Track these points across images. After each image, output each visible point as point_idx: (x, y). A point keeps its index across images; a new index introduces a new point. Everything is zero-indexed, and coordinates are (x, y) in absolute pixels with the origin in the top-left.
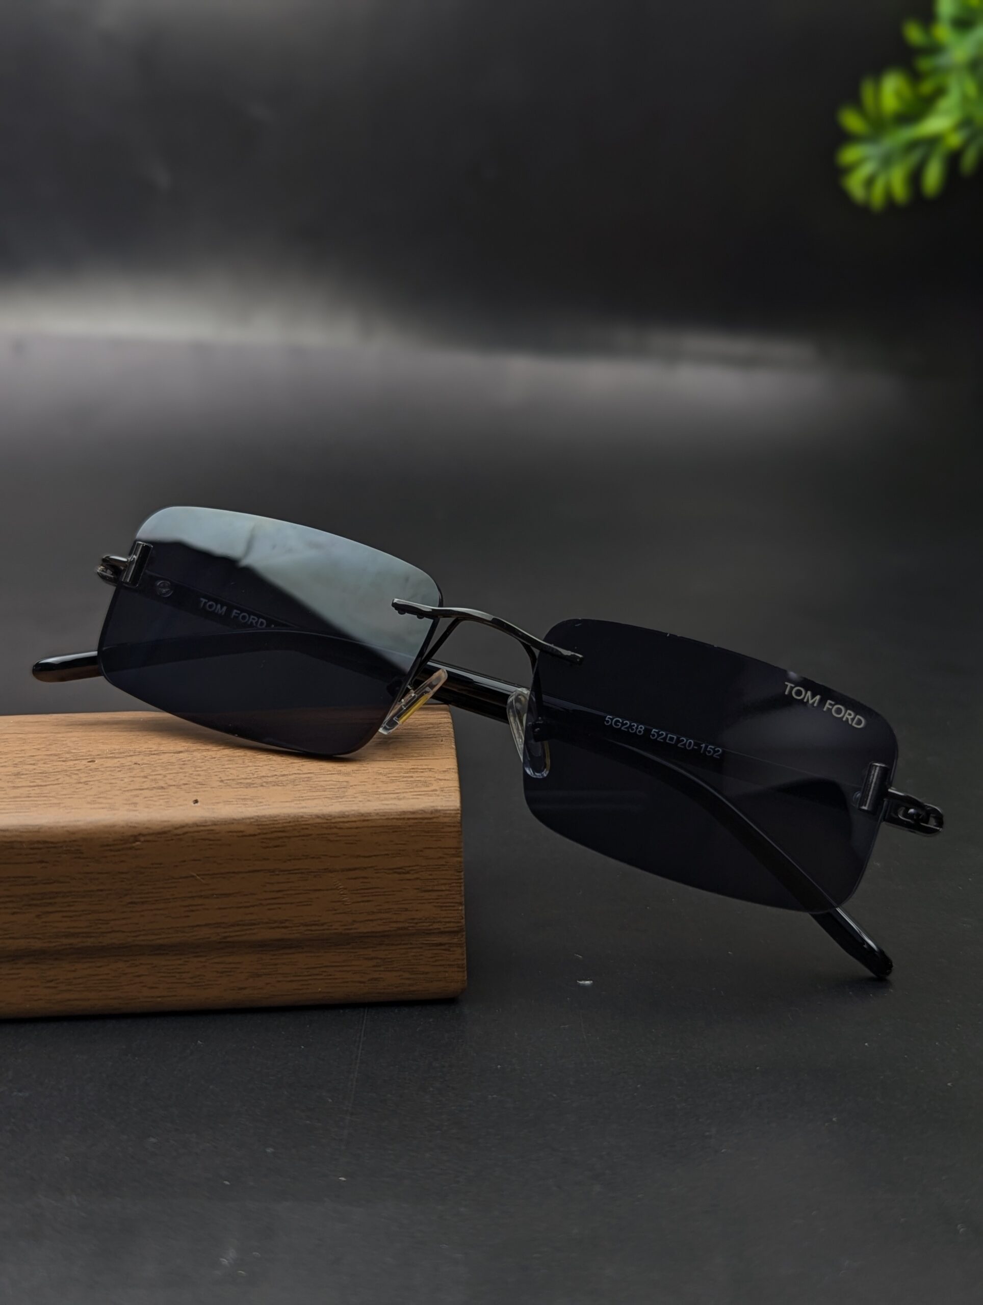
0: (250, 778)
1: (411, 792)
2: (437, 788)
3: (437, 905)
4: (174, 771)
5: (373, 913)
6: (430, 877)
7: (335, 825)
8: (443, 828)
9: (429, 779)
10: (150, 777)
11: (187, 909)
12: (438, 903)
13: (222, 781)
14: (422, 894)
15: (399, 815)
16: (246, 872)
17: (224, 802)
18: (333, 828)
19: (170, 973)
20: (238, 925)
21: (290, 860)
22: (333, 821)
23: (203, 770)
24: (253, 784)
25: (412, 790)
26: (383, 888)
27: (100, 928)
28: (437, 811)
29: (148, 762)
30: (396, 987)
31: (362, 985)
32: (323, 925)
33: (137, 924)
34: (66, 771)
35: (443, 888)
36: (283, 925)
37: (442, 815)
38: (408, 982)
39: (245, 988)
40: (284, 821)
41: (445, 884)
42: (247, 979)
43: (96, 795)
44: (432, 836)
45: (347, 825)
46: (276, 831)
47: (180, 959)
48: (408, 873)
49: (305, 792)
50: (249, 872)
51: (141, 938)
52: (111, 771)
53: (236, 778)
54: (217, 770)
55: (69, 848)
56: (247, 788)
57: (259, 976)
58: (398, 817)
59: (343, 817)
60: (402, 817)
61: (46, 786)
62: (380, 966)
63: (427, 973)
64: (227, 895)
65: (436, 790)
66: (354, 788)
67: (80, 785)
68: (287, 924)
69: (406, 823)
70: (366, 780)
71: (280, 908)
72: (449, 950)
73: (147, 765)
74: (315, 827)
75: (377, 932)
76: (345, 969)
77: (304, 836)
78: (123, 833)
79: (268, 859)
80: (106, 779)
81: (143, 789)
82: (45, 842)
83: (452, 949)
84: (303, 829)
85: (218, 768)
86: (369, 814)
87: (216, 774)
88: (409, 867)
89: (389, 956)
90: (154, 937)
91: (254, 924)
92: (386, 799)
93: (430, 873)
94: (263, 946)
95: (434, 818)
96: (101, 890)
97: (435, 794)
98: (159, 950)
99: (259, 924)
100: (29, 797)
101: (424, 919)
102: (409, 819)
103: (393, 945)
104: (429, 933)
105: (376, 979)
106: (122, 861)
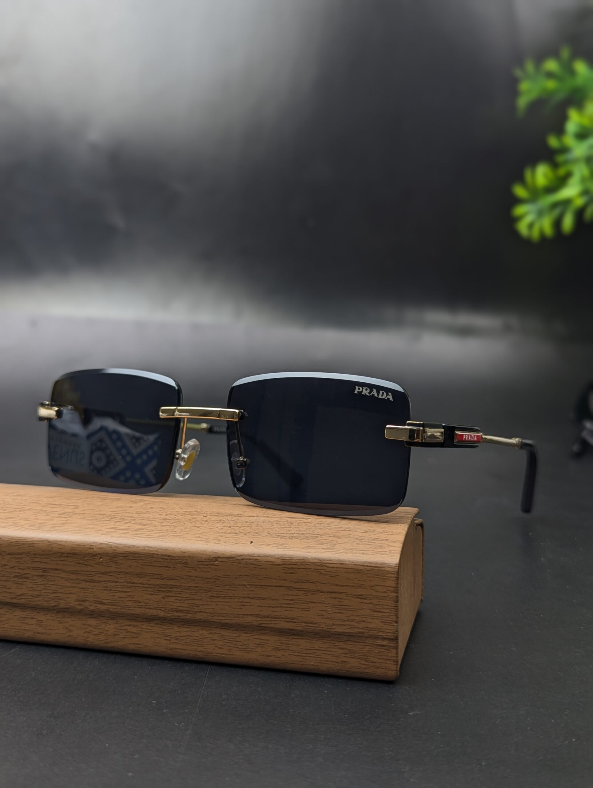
0: (284, 534)
1: (371, 551)
2: (388, 550)
3: (382, 621)
4: (246, 526)
5: (345, 621)
6: (378, 603)
7: (325, 564)
8: (387, 574)
9: (384, 545)
10: (232, 527)
11: (241, 604)
12: (382, 620)
13: (269, 533)
14: (373, 613)
15: (362, 563)
16: (274, 586)
17: (267, 544)
18: (323, 566)
19: (230, 641)
20: (269, 617)
21: (298, 582)
22: (324, 562)
23: (261, 527)
24: (285, 536)
25: (373, 550)
26: (351, 606)
27: (194, 609)
28: (384, 564)
29: (234, 520)
30: (357, 668)
31: (337, 664)
32: (315, 623)
33: (214, 609)
34: (190, 520)
35: (386, 611)
36: (293, 621)
37: (387, 566)
38: (364, 666)
39: (271, 656)
40: (296, 559)
41: (387, 609)
42: (272, 651)
43: (201, 533)
44: (380, 578)
45: (331, 565)
46: (291, 564)
47: (236, 633)
48: (365, 599)
49: (312, 544)
50: (276, 586)
51: (216, 618)
52: (213, 522)
53: (277, 532)
54: (269, 527)
55: (181, 561)
56: (281, 538)
57: (278, 650)
58: (361, 564)
59: (330, 561)
60: (364, 564)
61: (177, 526)
62: (347, 654)
63: (375, 662)
64: (264, 599)
65: (386, 551)
66: (340, 545)
67: (195, 528)
68: (295, 621)
69: (366, 568)
70: (348, 542)
71: (291, 610)
72: (388, 650)
73: (233, 521)
74: (313, 564)
75: (346, 633)
76: (327, 652)
77: (307, 569)
78: (210, 555)
79: (286, 580)
80: (209, 526)
81: (226, 533)
82: (170, 556)
83: (390, 650)
84: (306, 565)
85: (269, 526)
86: (345, 561)
87: (267, 529)
88: (367, 595)
89: (353, 649)
90: (223, 618)
91: (277, 618)
92: (356, 553)
93: (378, 600)
94: (281, 632)
95: (382, 567)
96: (197, 587)
97: (385, 553)
98: (225, 626)
99: (279, 618)
100: (166, 531)
101: (374, 628)
102: (367, 566)
103: (355, 642)
104: (376, 637)
105: (345, 662)
106: (208, 572)
